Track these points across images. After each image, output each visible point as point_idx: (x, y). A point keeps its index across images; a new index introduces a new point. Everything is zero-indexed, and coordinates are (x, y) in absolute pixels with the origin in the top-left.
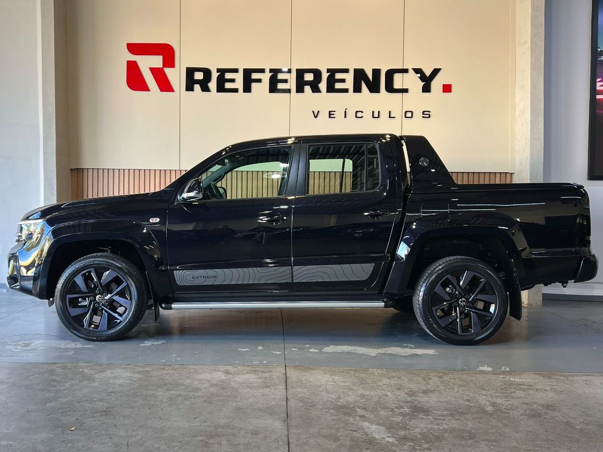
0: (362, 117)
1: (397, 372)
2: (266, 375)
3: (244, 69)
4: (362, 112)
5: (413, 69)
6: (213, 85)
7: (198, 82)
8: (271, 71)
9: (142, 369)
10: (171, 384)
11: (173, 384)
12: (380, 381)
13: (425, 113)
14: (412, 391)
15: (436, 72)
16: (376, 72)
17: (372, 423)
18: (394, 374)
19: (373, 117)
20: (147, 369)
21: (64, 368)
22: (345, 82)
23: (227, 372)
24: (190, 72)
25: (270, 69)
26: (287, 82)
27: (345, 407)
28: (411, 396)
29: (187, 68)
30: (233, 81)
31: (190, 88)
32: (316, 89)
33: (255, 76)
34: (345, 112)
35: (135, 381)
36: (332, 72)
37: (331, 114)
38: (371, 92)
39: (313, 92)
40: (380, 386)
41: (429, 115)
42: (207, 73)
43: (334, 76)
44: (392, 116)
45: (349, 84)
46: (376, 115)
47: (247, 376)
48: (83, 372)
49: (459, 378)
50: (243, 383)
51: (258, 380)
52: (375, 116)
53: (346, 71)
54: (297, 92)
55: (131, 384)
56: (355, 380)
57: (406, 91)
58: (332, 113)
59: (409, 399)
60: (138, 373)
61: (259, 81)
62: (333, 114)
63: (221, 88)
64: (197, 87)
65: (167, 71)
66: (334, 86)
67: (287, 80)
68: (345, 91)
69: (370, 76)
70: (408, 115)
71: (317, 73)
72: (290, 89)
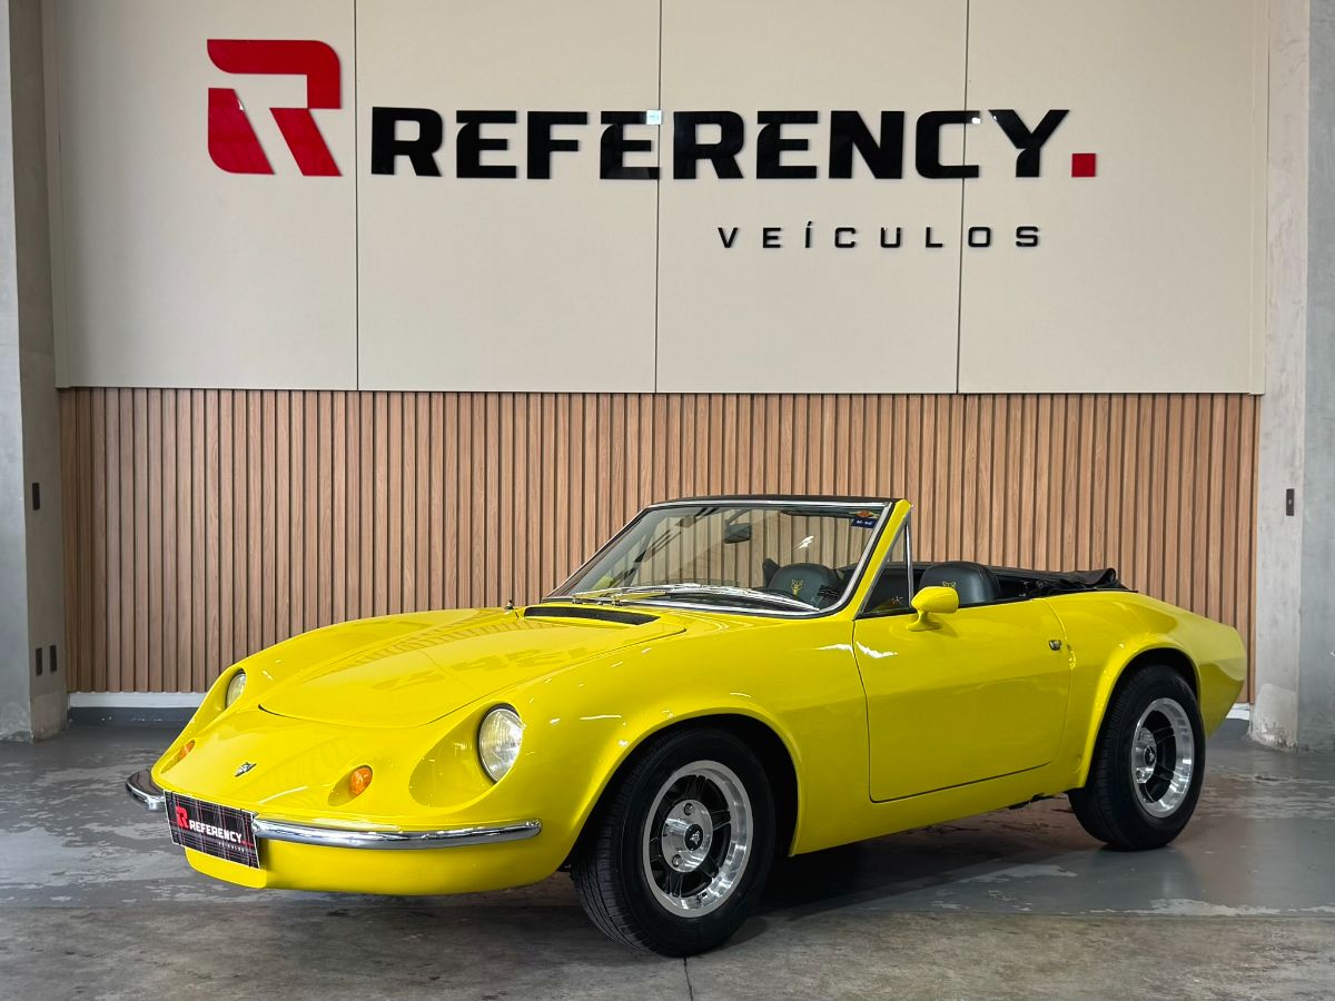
0: (852, 245)
1: (967, 921)
3: (530, 114)
5: (992, 111)
6: (446, 157)
7: (404, 147)
8: (606, 117)
13: (1024, 233)
15: (1054, 119)
16: (893, 121)
18: (958, 926)
22: (806, 149)
24: (385, 119)
25: (603, 113)
26: (649, 150)
29: (374, 108)
30: (501, 145)
31: (383, 165)
33: (559, 132)
38: (878, 175)
39: (720, 175)
41: (1035, 237)
42: (430, 122)
43: (778, 132)
44: (932, 242)
52: (888, 242)
53: (810, 118)
54: (675, 177)
57: (971, 172)
61: (572, 146)
63: (469, 167)
64: (403, 163)
66: (777, 158)
67: (650, 142)
68: (809, 172)
69: (876, 131)
70: (979, 237)
71: (730, 124)
72: (657, 169)
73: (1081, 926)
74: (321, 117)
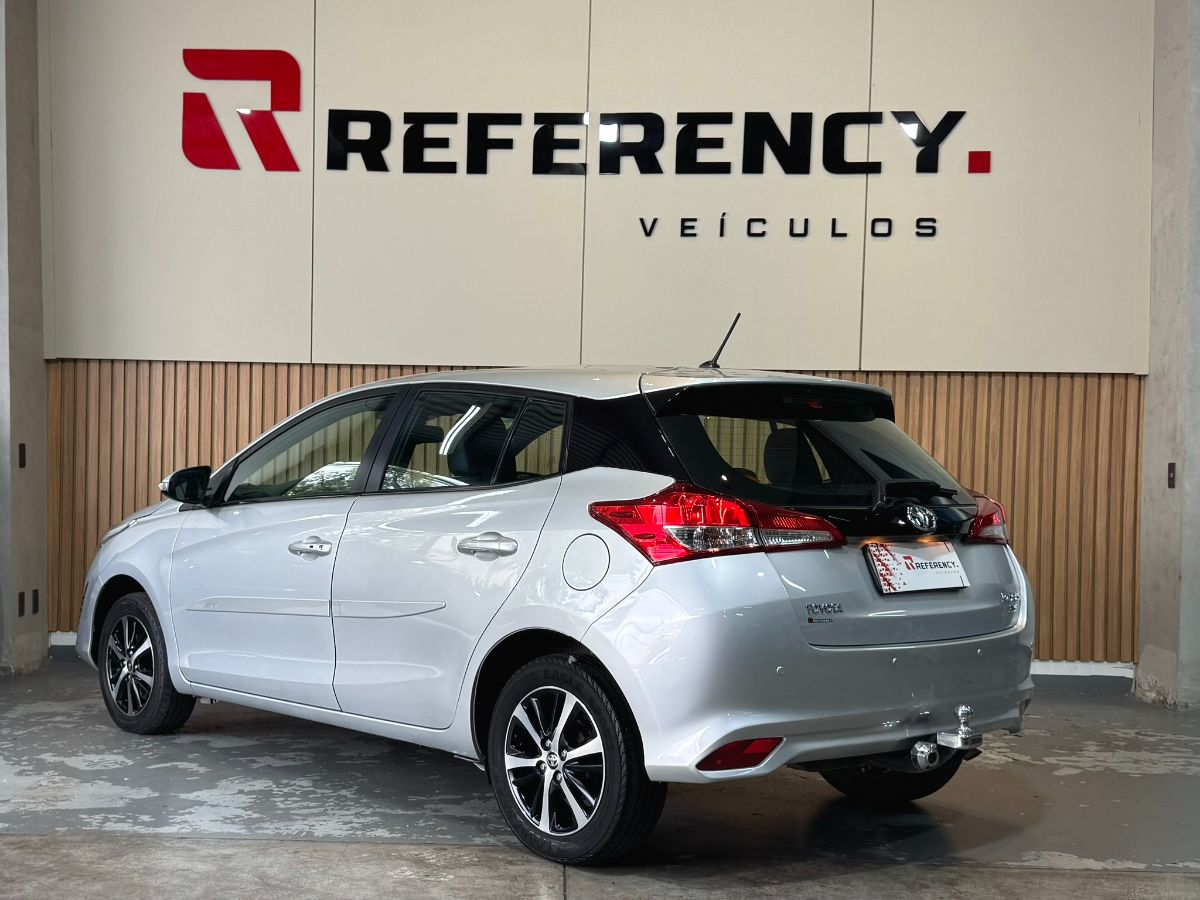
0: (763, 234)
3: (470, 115)
4: (763, 221)
5: (894, 113)
6: (394, 154)
7: (356, 146)
8: (539, 118)
9: (212, 851)
10: (282, 889)
11: (287, 889)
12: (798, 889)
13: (923, 224)
15: (952, 119)
16: (801, 122)
19: (792, 234)
20: (226, 852)
21: (22, 846)
22: (721, 147)
23: (419, 862)
24: (339, 121)
25: (536, 115)
26: (578, 148)
29: (330, 111)
30: (443, 143)
31: (337, 162)
32: (649, 166)
33: (495, 132)
34: (722, 221)
35: (195, 881)
36: (689, 121)
37: (686, 228)
38: (788, 171)
39: (642, 170)
41: (934, 228)
42: (380, 123)
43: (695, 132)
44: (837, 232)
45: (733, 151)
46: (799, 230)
47: (468, 872)
48: (67, 855)
49: (997, 886)
50: (459, 889)
51: (497, 882)
52: (796, 231)
53: (725, 118)
54: (601, 173)
55: (184, 887)
57: (874, 168)
58: (688, 224)
60: (204, 859)
61: (507, 144)
62: (693, 227)
63: (414, 163)
64: (355, 160)
65: (283, 118)
66: (694, 155)
67: (578, 140)
69: (786, 131)
70: (881, 228)
71: (652, 124)
72: (585, 165)
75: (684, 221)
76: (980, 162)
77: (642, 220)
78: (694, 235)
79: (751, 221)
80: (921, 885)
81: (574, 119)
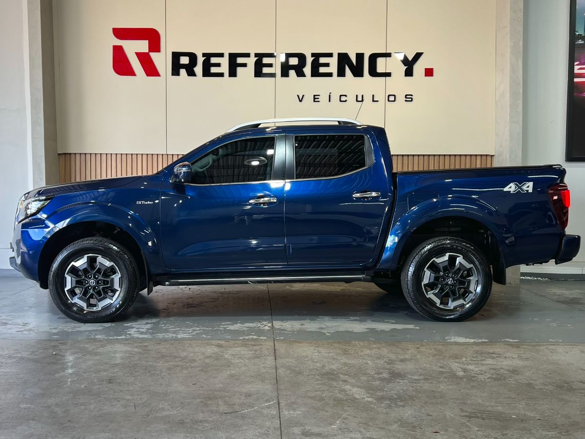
0: (346, 101)
1: (378, 344)
2: (255, 348)
4: (346, 96)
6: (199, 69)
7: (183, 66)
12: (361, 351)
13: (408, 97)
14: (391, 360)
15: (418, 56)
17: (353, 386)
18: (374, 346)
19: (357, 101)
22: (329, 66)
23: (220, 346)
24: (176, 56)
25: (255, 54)
26: (272, 67)
27: (330, 373)
28: (389, 364)
29: (173, 53)
30: (218, 65)
31: (176, 72)
32: (301, 74)
33: (240, 60)
34: (330, 95)
36: (316, 56)
37: (315, 98)
38: (355, 76)
39: (298, 76)
40: (361, 356)
41: (412, 98)
42: (193, 57)
43: (318, 60)
44: (374, 100)
45: (333, 68)
46: (360, 99)
47: (238, 349)
49: (435, 349)
51: (249, 352)
52: (358, 100)
53: (330, 55)
54: (282, 76)
56: (338, 351)
57: (388, 75)
58: (316, 97)
59: (388, 366)
61: (244, 65)
62: (318, 98)
63: (207, 73)
64: (183, 72)
66: (318, 70)
67: (272, 64)
68: (330, 75)
69: (354, 59)
70: (391, 98)
71: (302, 57)
72: (275, 73)
73: (419, 346)
74: (153, 55)
75: (314, 96)
76: (429, 72)
77: (298, 95)
78: (319, 101)
79: (341, 96)
80: (407, 349)
81: (271, 55)
